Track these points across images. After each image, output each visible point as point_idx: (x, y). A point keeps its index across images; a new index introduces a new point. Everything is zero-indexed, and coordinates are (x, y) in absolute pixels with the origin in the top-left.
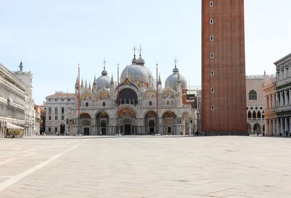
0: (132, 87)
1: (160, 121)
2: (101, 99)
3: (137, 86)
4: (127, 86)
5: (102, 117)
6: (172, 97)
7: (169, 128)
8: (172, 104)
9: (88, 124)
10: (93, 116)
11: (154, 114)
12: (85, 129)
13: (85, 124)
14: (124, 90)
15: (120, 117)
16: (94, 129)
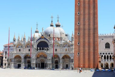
0: (45, 40)
1: (61, 61)
2: (28, 47)
3: (49, 40)
4: (43, 40)
5: (28, 58)
6: (69, 46)
7: (67, 65)
8: (69, 50)
9: (20, 62)
10: (22, 58)
11: (58, 57)
12: (18, 65)
13: (18, 62)
14: (41, 42)
15: (38, 58)
16: (23, 65)
